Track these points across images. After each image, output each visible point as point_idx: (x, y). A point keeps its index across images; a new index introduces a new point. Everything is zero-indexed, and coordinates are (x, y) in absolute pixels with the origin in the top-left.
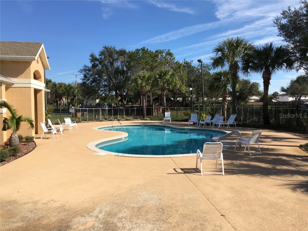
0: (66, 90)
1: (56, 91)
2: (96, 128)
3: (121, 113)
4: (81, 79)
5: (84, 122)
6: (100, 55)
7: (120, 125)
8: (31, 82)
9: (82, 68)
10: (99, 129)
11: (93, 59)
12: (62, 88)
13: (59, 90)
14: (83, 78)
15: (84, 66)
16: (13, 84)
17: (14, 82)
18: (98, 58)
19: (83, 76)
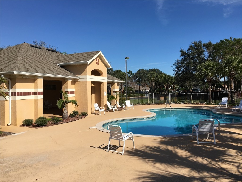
0: (166, 79)
1: (158, 80)
2: (145, 110)
4: (174, 71)
6: (188, 50)
8: (87, 77)
9: (175, 62)
10: (147, 110)
11: (183, 53)
12: (162, 78)
13: (160, 80)
14: (175, 69)
15: (177, 60)
16: (79, 79)
17: (79, 78)
18: (187, 53)
19: (175, 68)
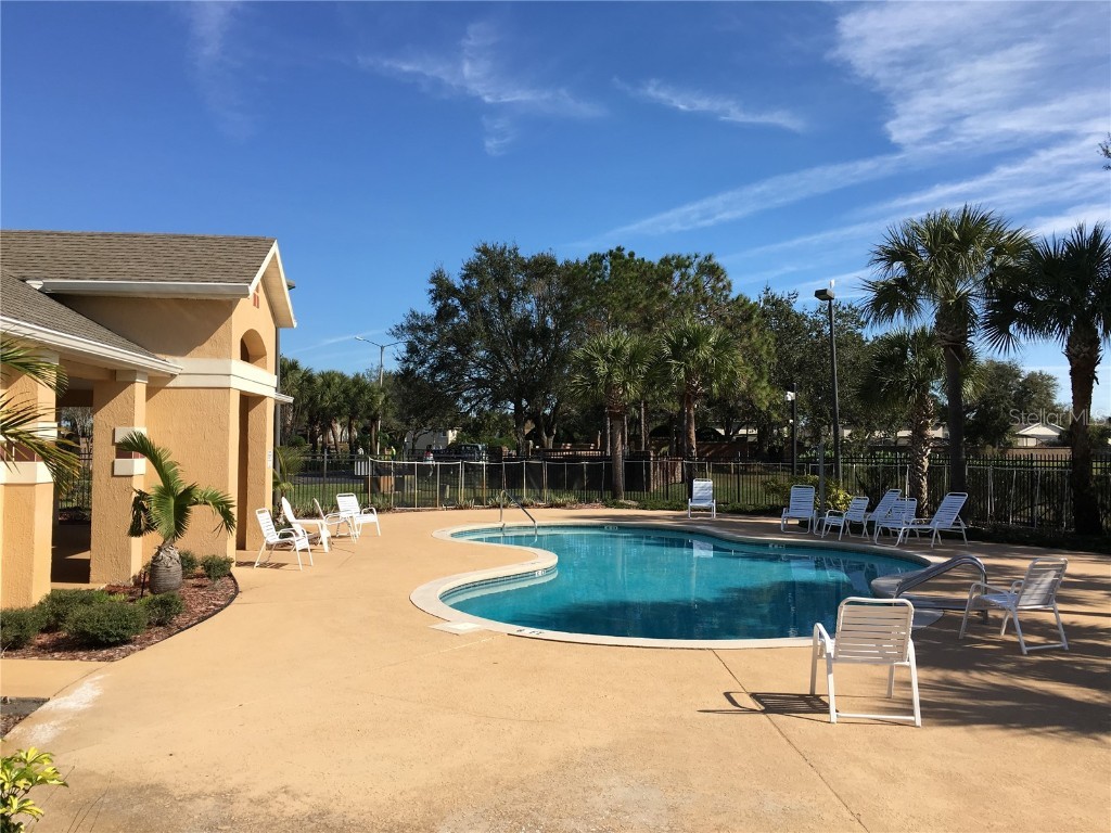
0: (348, 395)
1: (312, 399)
2: (444, 534)
3: (532, 480)
4: (398, 359)
5: (402, 511)
6: (465, 277)
7: (531, 523)
8: (229, 368)
9: (402, 321)
10: (452, 535)
11: (442, 289)
12: (334, 390)
13: (322, 397)
14: (405, 355)
15: (409, 313)
16: (173, 376)
17: (177, 372)
18: (457, 286)
19: (405, 349)
